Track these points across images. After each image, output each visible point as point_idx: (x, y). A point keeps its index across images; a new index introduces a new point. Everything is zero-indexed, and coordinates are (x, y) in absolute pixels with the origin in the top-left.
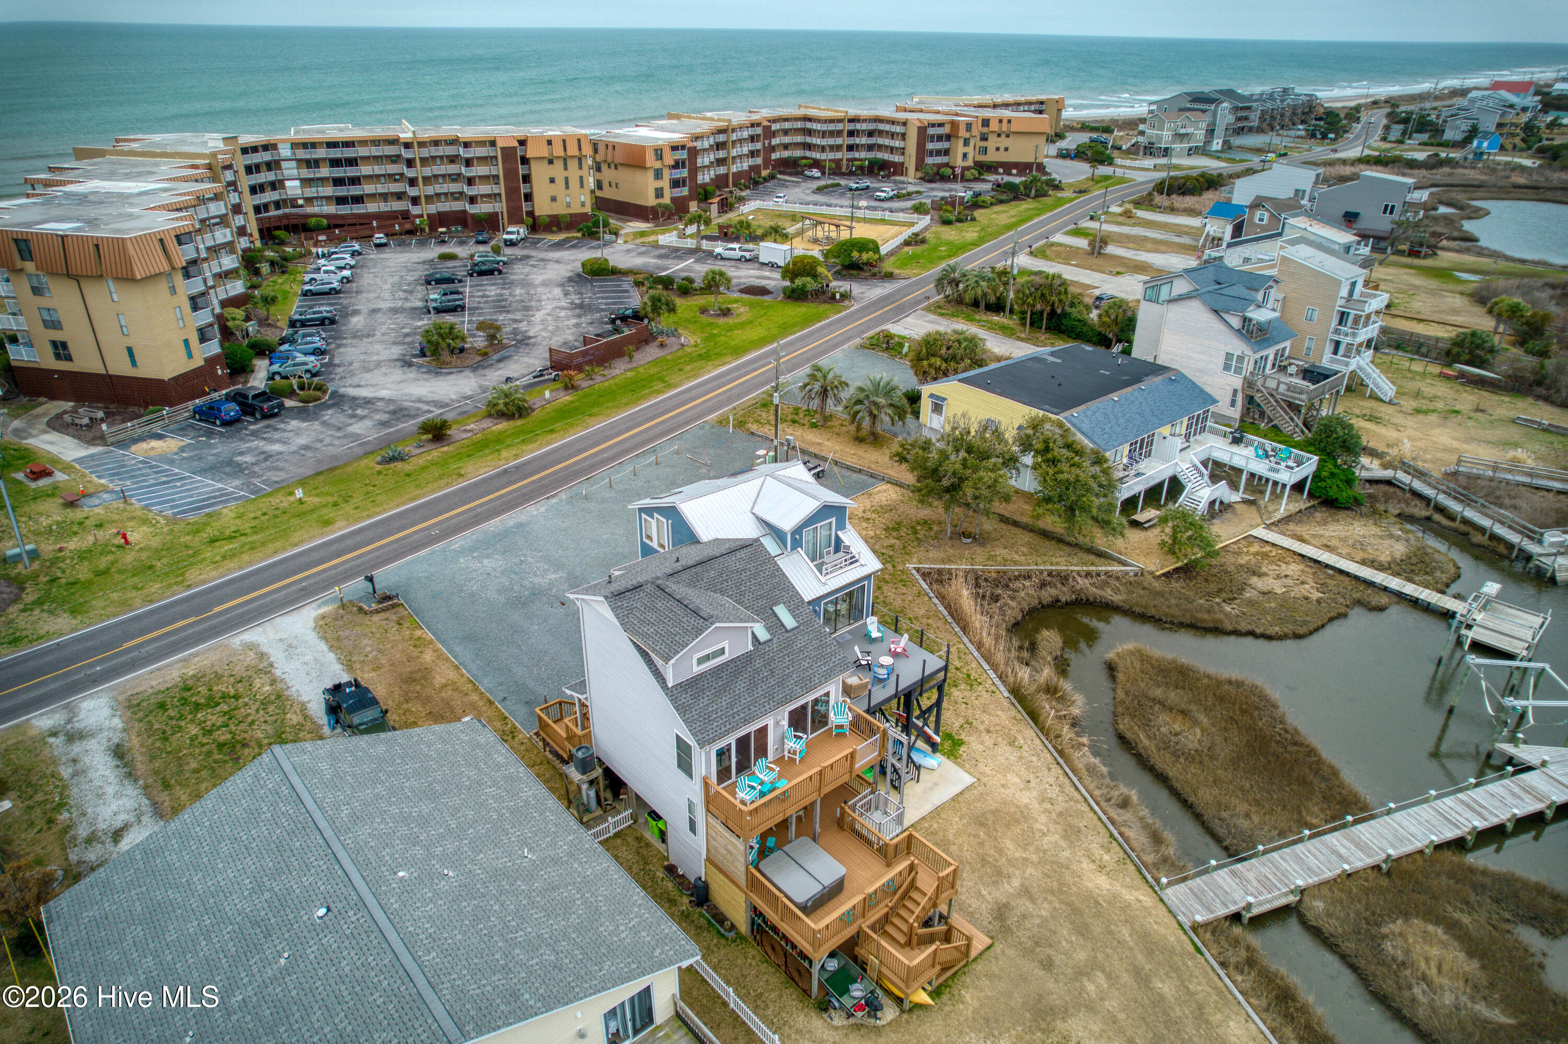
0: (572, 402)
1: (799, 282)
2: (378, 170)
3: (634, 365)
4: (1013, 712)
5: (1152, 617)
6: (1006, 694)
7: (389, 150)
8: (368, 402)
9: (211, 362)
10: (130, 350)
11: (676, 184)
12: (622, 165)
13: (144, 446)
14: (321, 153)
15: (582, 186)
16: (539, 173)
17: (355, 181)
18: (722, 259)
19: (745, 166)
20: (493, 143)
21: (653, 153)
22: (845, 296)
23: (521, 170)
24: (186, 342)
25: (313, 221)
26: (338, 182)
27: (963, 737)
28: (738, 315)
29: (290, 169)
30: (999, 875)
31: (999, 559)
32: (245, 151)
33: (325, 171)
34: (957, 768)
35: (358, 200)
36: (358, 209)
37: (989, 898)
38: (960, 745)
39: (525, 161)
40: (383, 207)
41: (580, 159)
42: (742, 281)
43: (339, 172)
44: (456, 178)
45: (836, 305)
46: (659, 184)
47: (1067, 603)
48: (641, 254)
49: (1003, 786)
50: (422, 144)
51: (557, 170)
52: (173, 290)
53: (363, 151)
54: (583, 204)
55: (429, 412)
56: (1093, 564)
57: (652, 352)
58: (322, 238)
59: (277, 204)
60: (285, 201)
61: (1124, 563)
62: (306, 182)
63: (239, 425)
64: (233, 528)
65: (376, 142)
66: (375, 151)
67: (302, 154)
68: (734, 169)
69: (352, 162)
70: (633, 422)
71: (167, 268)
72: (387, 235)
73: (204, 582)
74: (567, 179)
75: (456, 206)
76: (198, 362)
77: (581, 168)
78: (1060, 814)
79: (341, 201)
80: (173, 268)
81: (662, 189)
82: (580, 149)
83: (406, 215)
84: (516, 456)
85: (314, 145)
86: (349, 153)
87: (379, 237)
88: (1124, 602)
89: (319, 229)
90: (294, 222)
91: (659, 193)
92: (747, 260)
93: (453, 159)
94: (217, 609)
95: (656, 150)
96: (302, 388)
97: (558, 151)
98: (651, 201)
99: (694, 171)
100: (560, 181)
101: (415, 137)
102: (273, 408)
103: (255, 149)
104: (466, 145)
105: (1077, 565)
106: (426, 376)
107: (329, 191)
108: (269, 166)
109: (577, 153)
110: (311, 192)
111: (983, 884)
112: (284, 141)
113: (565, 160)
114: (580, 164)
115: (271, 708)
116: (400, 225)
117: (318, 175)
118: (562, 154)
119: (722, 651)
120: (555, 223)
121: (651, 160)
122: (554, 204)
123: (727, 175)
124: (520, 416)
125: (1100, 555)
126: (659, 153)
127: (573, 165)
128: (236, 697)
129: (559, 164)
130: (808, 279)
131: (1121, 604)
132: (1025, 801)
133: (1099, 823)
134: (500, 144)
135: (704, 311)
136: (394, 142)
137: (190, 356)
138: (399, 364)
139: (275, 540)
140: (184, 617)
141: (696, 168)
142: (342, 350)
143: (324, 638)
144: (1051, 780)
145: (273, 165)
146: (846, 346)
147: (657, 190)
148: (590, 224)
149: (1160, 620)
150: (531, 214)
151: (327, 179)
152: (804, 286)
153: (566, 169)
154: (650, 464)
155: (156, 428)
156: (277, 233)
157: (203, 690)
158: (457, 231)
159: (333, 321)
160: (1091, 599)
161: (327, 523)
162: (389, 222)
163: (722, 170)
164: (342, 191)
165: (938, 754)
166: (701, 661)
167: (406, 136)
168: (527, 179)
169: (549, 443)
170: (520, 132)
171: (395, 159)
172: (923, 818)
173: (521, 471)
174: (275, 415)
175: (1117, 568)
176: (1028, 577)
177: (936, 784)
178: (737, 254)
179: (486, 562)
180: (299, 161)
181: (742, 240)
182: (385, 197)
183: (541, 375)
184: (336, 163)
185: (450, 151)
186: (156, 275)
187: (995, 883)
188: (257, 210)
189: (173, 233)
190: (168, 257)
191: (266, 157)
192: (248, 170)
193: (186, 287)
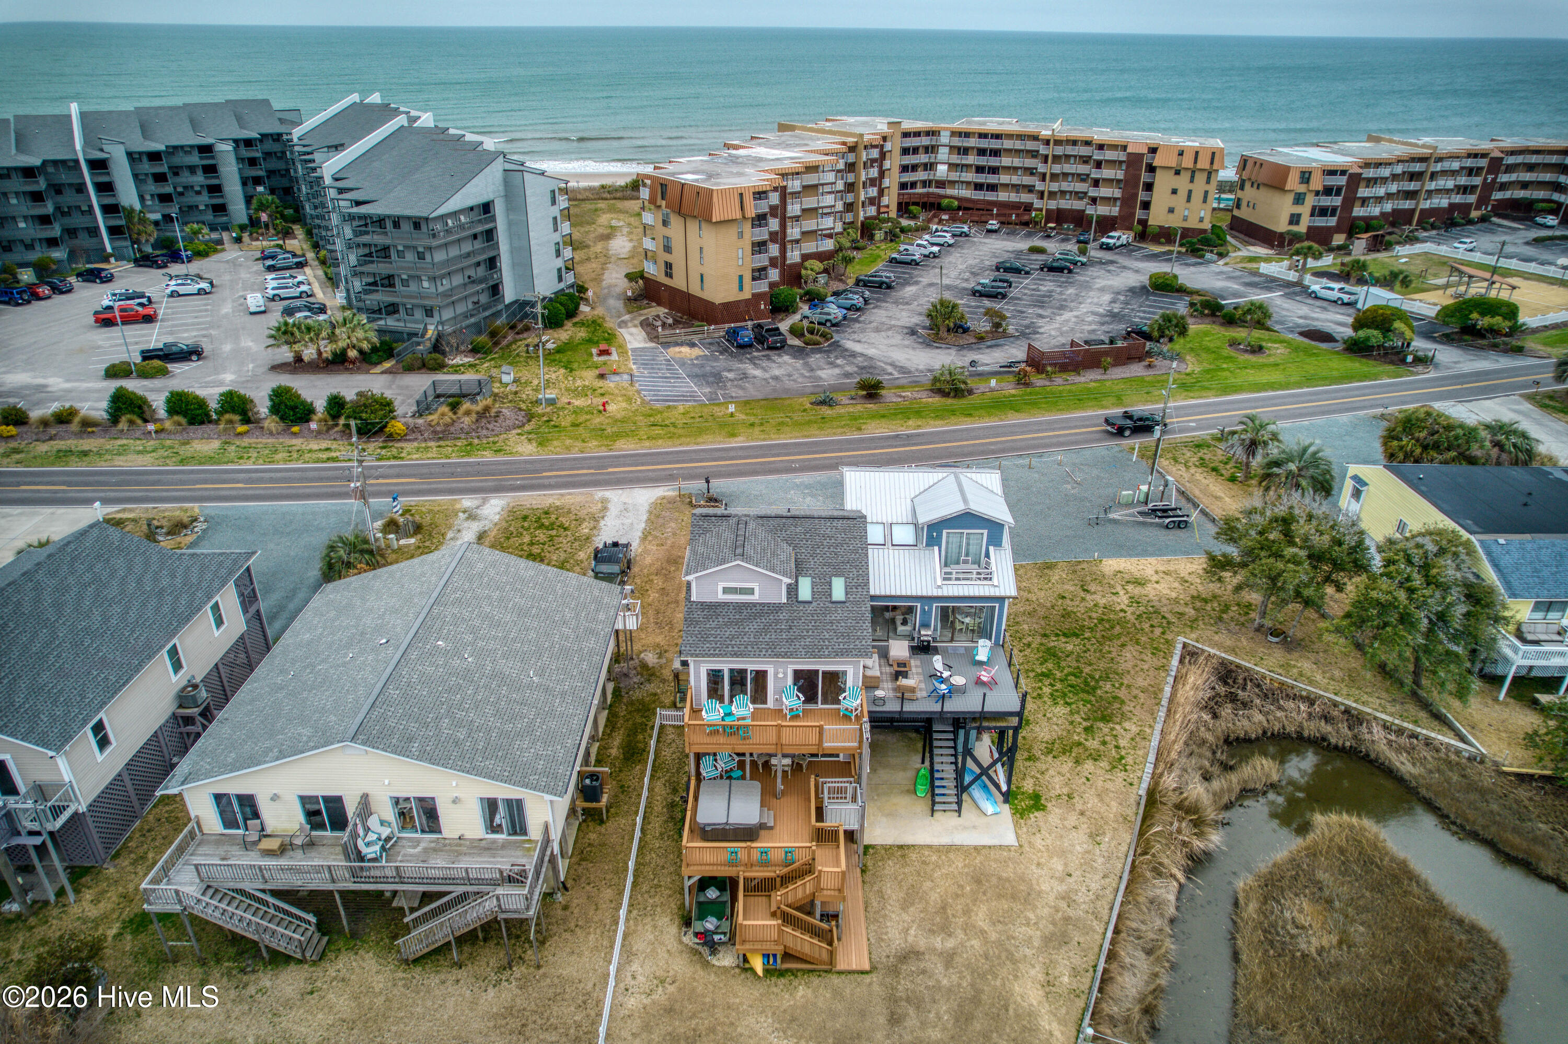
0: (1014, 396)
1: (1362, 334)
2: (1017, 162)
3: (1105, 377)
4: (1130, 812)
5: (1439, 809)
6: (1142, 792)
7: (1030, 145)
8: (854, 355)
9: (757, 297)
10: (702, 276)
11: (1323, 212)
12: (1265, 185)
13: (677, 349)
14: (972, 142)
15: (1205, 201)
16: (1163, 182)
17: (994, 170)
18: (1316, 298)
19: (1444, 203)
20: (1125, 148)
21: (1298, 175)
22: (1422, 361)
23: (1144, 177)
24: (741, 277)
25: (945, 202)
26: (980, 169)
27: (1049, 805)
28: (1270, 355)
29: (943, 154)
30: (945, 929)
31: (1295, 670)
32: (906, 135)
33: (971, 159)
34: (1011, 826)
35: (992, 188)
36: (990, 196)
37: (910, 939)
38: (1038, 809)
39: (1152, 169)
40: (1013, 197)
41: (1210, 173)
42: (1315, 323)
43: (983, 161)
44: (1083, 178)
45: (1402, 369)
46: (1297, 209)
47: (1336, 747)
48: (1230, 278)
49: (1038, 864)
50: (1058, 142)
51: (1182, 183)
52: (741, 235)
53: (1007, 144)
54: (1201, 220)
55: (891, 374)
56: (1416, 722)
57: (1136, 370)
58: (945, 217)
59: (925, 183)
60: (930, 181)
61: (1463, 739)
62: (953, 166)
63: (749, 350)
64: (673, 420)
65: (1020, 137)
66: (1018, 145)
67: (957, 142)
68: (1426, 205)
69: (996, 153)
70: (1050, 426)
71: (738, 215)
72: (1002, 223)
73: (622, 450)
74: (1190, 192)
75: (1077, 205)
76: (747, 295)
77: (1208, 182)
78: (1067, 919)
79: (978, 187)
80: (744, 217)
81: (1299, 215)
82: (1212, 163)
83: (1028, 207)
84: (919, 427)
85: (967, 135)
86: (994, 144)
87: (993, 224)
88: (1415, 777)
89: (948, 209)
90: (932, 200)
91: (1295, 219)
92: (1344, 304)
93: (1085, 160)
94: (610, 470)
95: (1303, 173)
96: (811, 332)
97: (1187, 162)
98: (1282, 226)
99: (1349, 202)
100: (1183, 194)
101: (1053, 135)
102: (776, 342)
103: (917, 134)
104: (1101, 147)
105: (1391, 715)
106: (916, 345)
107: (970, 176)
108: (928, 149)
109: (1207, 166)
110: (954, 176)
111: (919, 926)
112: (945, 129)
113: (1193, 172)
114: (1209, 178)
115: (577, 544)
116: (1017, 215)
117: (964, 162)
118: (1191, 165)
119: (751, 591)
120: (1165, 235)
121: (1293, 183)
122: (1171, 215)
123: (1413, 211)
124: (955, 397)
125: (1439, 718)
126: (1306, 177)
127: (1201, 178)
128: (566, 529)
129: (1185, 176)
130: (1375, 332)
131: (1407, 777)
132: (1045, 887)
133: (1096, 950)
134: (1129, 150)
135: (1233, 344)
136: (1035, 138)
137: (741, 288)
138: (905, 331)
139: (686, 436)
140: (589, 468)
141: (1355, 198)
142: (875, 311)
143: (650, 512)
144: (1094, 886)
145: (931, 149)
146: (1361, 413)
147: (1292, 215)
148: (1195, 240)
149: (1447, 817)
150: (1144, 223)
151: (971, 166)
152: (1368, 339)
153: (1192, 181)
154: (1023, 466)
155: (695, 339)
156: (912, 208)
157: (553, 517)
158: (1068, 229)
159: (889, 287)
160: (1373, 756)
161: (733, 435)
162: (1008, 212)
163: (1407, 205)
164: (982, 178)
165: (1007, 806)
166: (726, 591)
167: (1046, 133)
168: (1149, 187)
169: (956, 424)
170: (1154, 138)
171: (1034, 154)
172: (930, 847)
173: (908, 439)
174: (777, 348)
175: (1444, 738)
176: (1310, 701)
177: (974, 827)
178: (1335, 295)
179: (808, 499)
180: (952, 148)
181: (1352, 280)
182: (1016, 188)
183: (1010, 366)
184: (982, 152)
185: (1084, 151)
186: (729, 221)
187: (932, 932)
188: (903, 186)
189: (752, 190)
190: (742, 208)
191: (925, 141)
192: (905, 151)
193: (751, 234)
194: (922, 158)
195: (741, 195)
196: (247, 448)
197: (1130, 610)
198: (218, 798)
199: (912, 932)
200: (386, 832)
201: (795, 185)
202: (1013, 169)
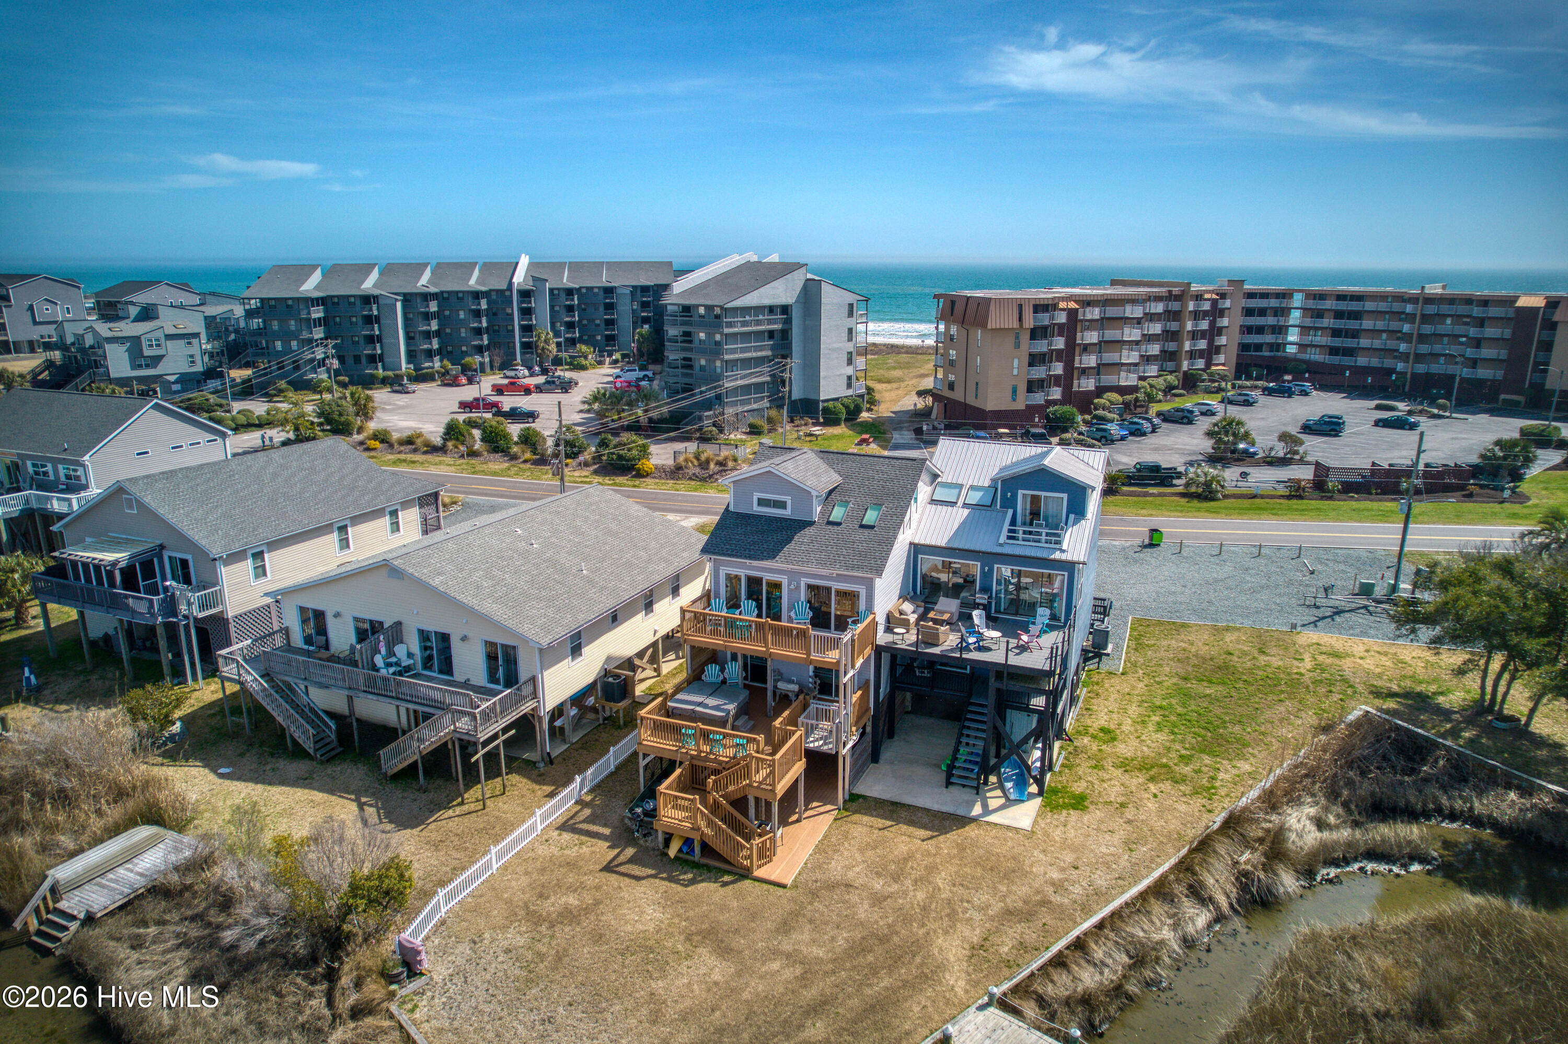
2: (1380, 325)
4: (1191, 833)
7: (1398, 307)
9: (1031, 409)
14: (1329, 304)
17: (1353, 334)
20: (1511, 303)
23: (1541, 334)
24: (1015, 387)
26: (1336, 333)
27: (1093, 808)
29: (1295, 317)
32: (1250, 295)
33: (1327, 322)
34: (1035, 814)
35: (1351, 352)
36: (1347, 361)
38: (1077, 809)
39: (1549, 326)
40: (1375, 362)
43: (1340, 324)
44: (1461, 340)
49: (1044, 851)
52: (1018, 345)
53: (1369, 306)
59: (1271, 347)
60: (1280, 345)
62: (1307, 330)
65: (1385, 297)
66: (1383, 307)
67: (1311, 304)
69: (1355, 315)
71: (1016, 325)
75: (1451, 368)
76: (1020, 405)
80: (1022, 328)
85: (1324, 296)
86: (1354, 306)
90: (1278, 363)
93: (1465, 320)
101: (1422, 293)
103: (1265, 296)
104: (1484, 304)
107: (1324, 340)
108: (1277, 312)
110: (1307, 340)
112: (1298, 291)
117: (1319, 325)
132: (1037, 870)
136: (1402, 299)
137: (1015, 399)
145: (1280, 312)
150: (1537, 385)
151: (1326, 329)
154: (1252, 553)
162: (1363, 375)
164: (1338, 342)
165: (1040, 799)
166: (761, 502)
167: (1414, 292)
168: (1546, 346)
171: (1398, 315)
172: (927, 810)
180: (1305, 310)
182: (1378, 352)
183: (1289, 482)
184: (1340, 315)
185: (1463, 309)
186: (1005, 330)
188: (1244, 347)
189: (1033, 302)
190: (1020, 319)
191: (1273, 303)
192: (1249, 312)
193: (1027, 346)
194: (1270, 320)
195: (1020, 306)
196: (524, 471)
197: (1308, 675)
198: (303, 610)
199: (857, 869)
200: (406, 662)
201: (1094, 313)
202: (1376, 332)
